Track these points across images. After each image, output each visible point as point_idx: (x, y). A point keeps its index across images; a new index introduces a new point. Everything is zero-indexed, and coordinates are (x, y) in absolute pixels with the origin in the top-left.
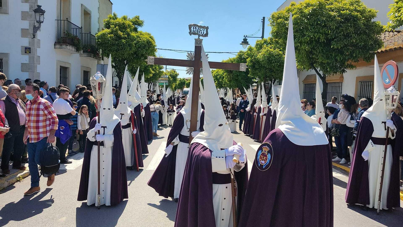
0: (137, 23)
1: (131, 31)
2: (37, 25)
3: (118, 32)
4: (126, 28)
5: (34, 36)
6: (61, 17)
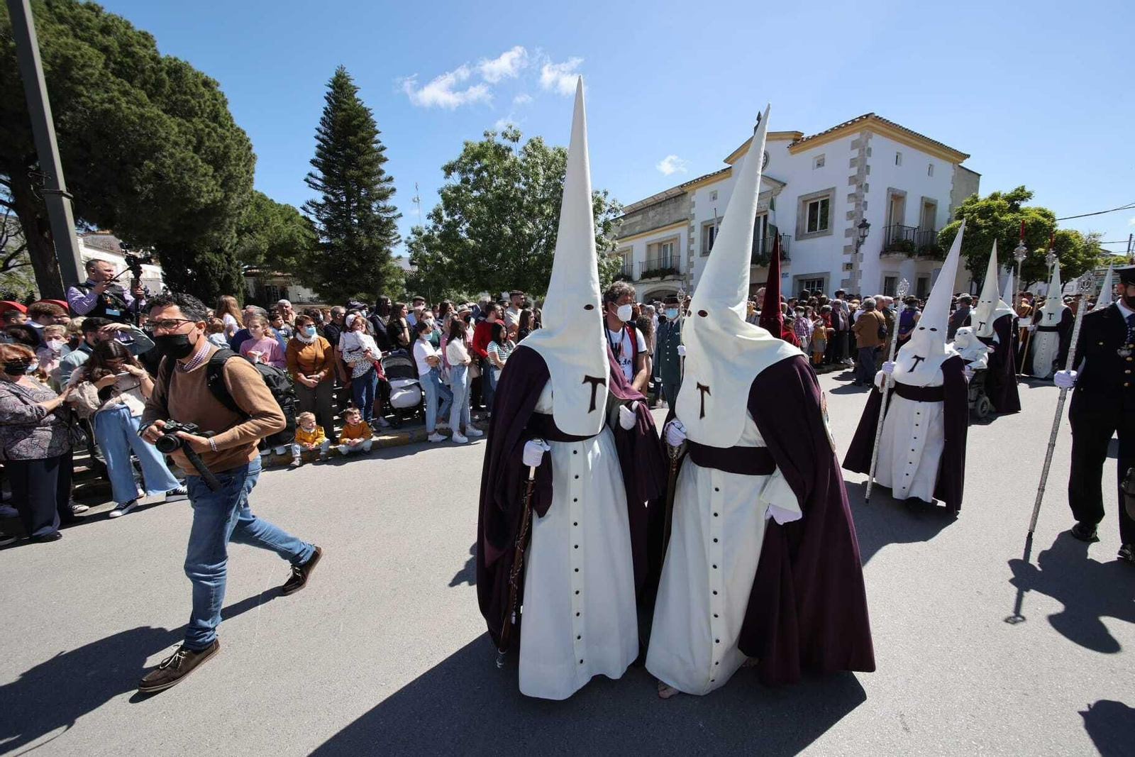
0: (1021, 195)
1: (1001, 213)
2: (860, 239)
3: (978, 220)
4: (993, 211)
5: (857, 251)
6: (890, 224)
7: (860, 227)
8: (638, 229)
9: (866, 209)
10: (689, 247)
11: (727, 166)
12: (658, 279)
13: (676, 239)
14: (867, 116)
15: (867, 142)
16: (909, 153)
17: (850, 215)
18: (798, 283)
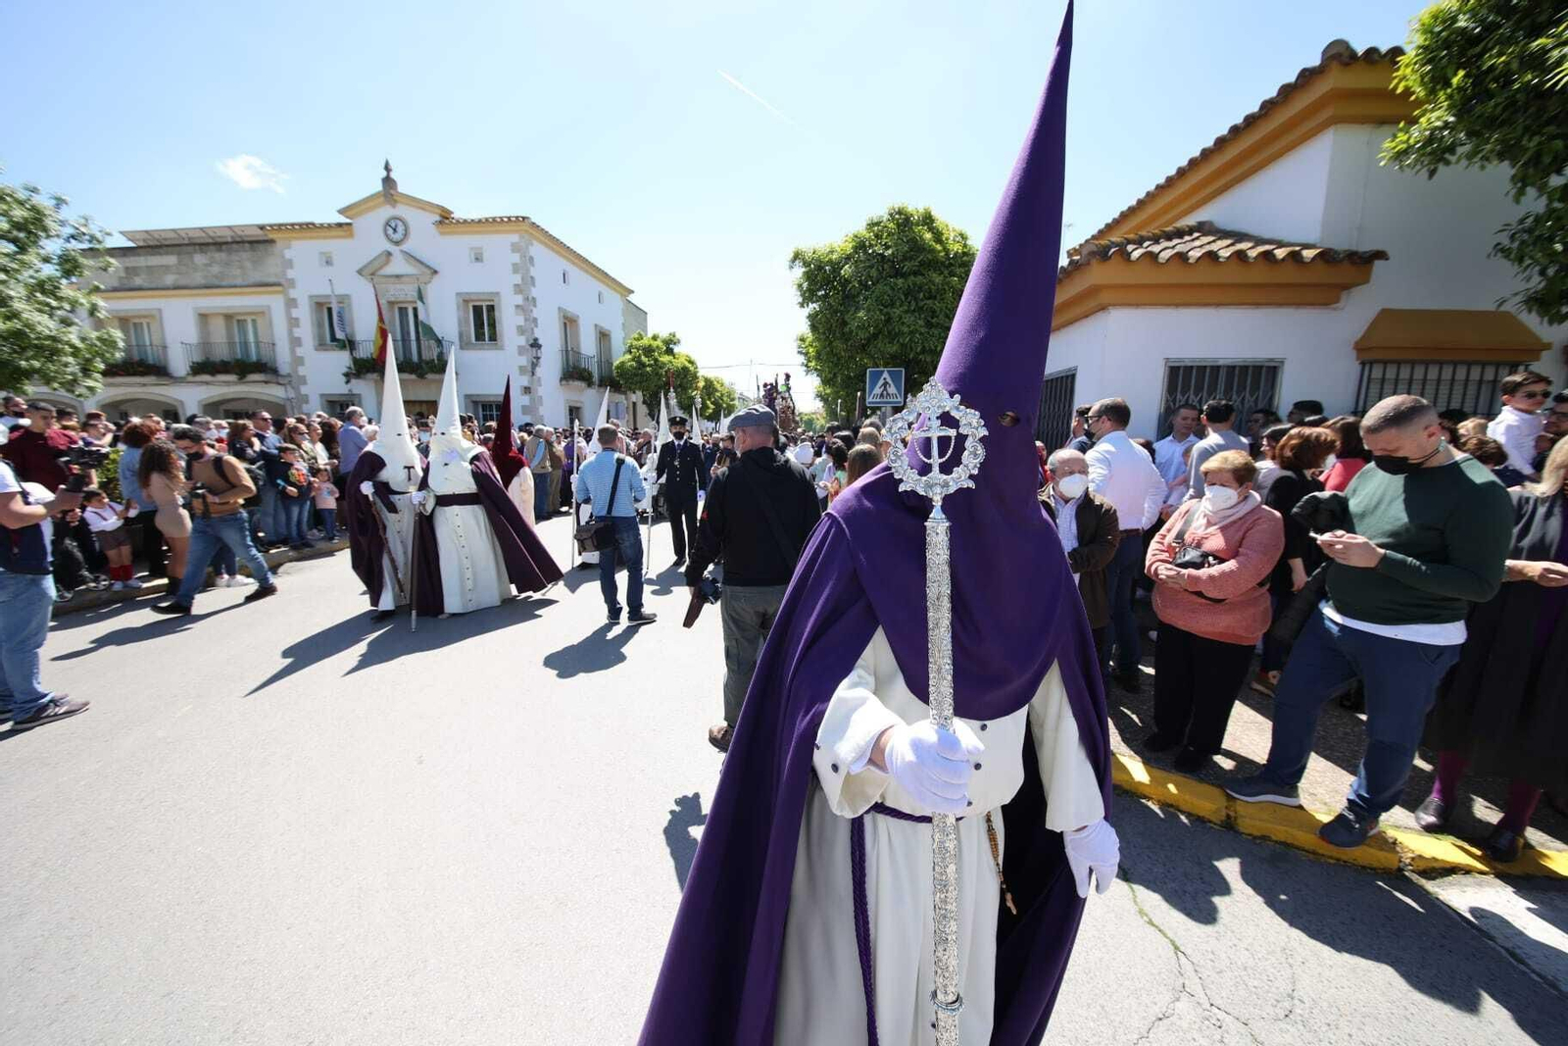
0: (674, 340)
1: (660, 354)
2: (535, 360)
3: (643, 358)
4: (654, 351)
5: (533, 374)
6: (567, 347)
7: (532, 346)
8: (170, 279)
9: (536, 326)
10: (290, 332)
11: (343, 219)
12: (232, 378)
13: (263, 313)
14: (524, 218)
15: (527, 248)
16: (575, 273)
17: (521, 330)
18: (471, 404)
